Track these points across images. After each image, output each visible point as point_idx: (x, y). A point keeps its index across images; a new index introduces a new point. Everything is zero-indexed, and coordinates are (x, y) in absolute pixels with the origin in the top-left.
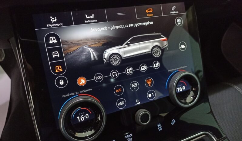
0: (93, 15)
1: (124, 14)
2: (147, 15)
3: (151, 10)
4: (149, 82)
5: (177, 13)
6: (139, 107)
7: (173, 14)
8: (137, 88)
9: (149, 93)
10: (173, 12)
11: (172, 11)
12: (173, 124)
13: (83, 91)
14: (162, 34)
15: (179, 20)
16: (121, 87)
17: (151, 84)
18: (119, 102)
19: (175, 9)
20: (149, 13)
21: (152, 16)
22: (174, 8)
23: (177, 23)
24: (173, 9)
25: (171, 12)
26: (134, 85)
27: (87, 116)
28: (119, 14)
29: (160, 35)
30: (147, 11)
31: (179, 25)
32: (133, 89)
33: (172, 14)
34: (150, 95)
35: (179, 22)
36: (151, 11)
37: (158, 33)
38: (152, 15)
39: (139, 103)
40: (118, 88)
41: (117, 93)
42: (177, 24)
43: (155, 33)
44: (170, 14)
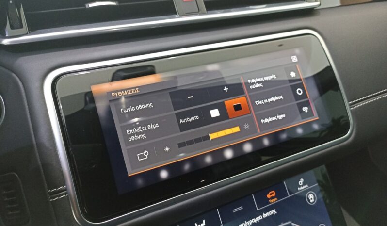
0: (204, 221)
1: (241, 208)
2: (270, 200)
3: (273, 193)
5: (307, 187)
7: (302, 190)
10: (302, 188)
11: (300, 186)
14: (293, 222)
15: (311, 196)
19: (303, 183)
20: (272, 198)
21: (276, 201)
22: (301, 181)
23: (309, 200)
24: (301, 183)
25: (299, 189)
28: (235, 210)
29: (290, 224)
30: (269, 196)
31: (313, 202)
33: (300, 190)
35: (312, 199)
36: (274, 195)
37: (287, 222)
38: (276, 199)
42: (310, 202)
43: (284, 223)
44: (298, 191)
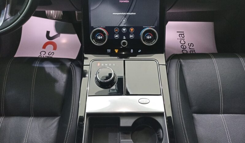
4: (132, 30)
6: (124, 39)
8: (125, 31)
9: (131, 35)
12: (139, 51)
13: (102, 27)
16: (118, 29)
17: (133, 31)
18: (116, 35)
26: (124, 30)
27: (101, 37)
32: (123, 31)
34: (131, 36)
39: (125, 38)
40: (116, 29)
41: (116, 31)
